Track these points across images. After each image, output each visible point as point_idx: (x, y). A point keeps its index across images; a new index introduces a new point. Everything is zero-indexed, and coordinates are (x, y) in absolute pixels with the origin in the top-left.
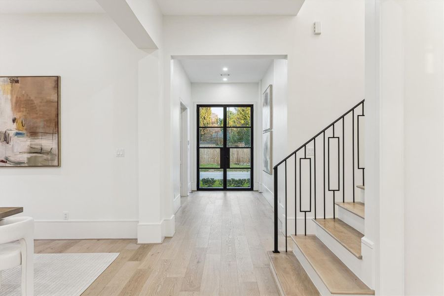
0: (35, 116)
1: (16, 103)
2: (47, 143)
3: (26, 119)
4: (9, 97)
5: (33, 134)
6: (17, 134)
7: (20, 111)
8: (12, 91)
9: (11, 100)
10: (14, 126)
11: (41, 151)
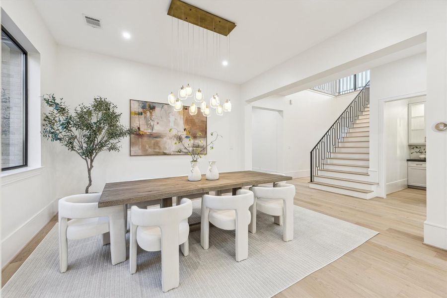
0: (196, 128)
1: (186, 120)
2: (201, 142)
3: (191, 129)
4: (182, 116)
5: (195, 137)
6: (186, 137)
7: (188, 125)
8: (183, 114)
9: (183, 119)
10: (185, 133)
11: (198, 146)
